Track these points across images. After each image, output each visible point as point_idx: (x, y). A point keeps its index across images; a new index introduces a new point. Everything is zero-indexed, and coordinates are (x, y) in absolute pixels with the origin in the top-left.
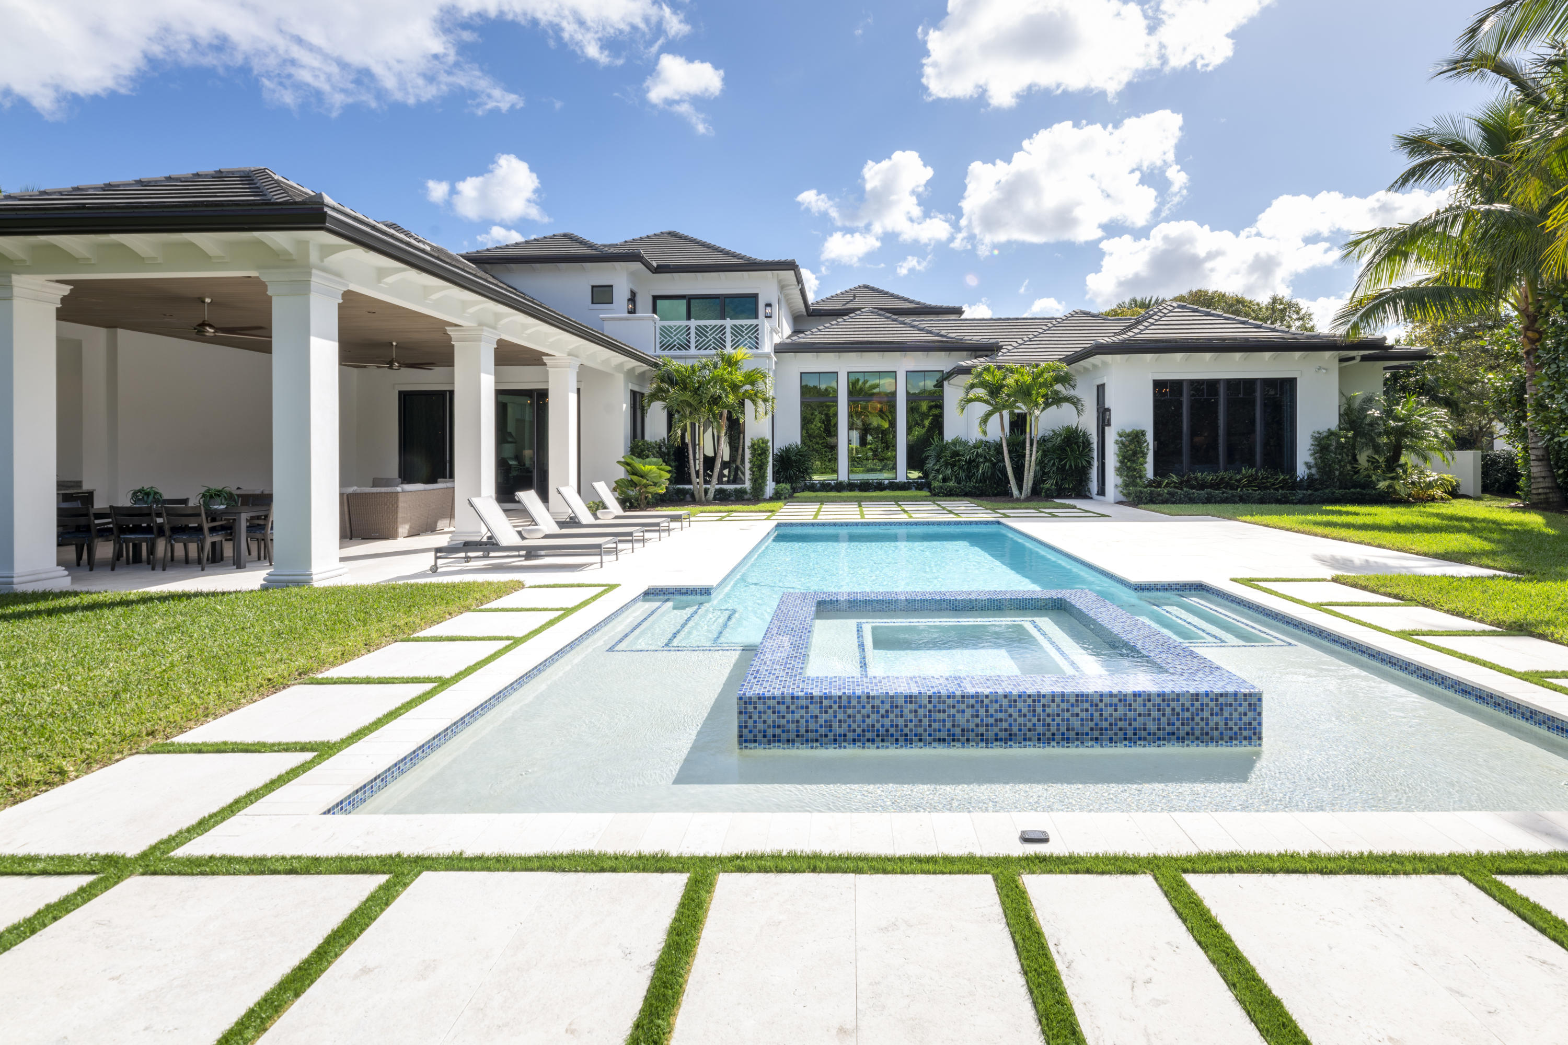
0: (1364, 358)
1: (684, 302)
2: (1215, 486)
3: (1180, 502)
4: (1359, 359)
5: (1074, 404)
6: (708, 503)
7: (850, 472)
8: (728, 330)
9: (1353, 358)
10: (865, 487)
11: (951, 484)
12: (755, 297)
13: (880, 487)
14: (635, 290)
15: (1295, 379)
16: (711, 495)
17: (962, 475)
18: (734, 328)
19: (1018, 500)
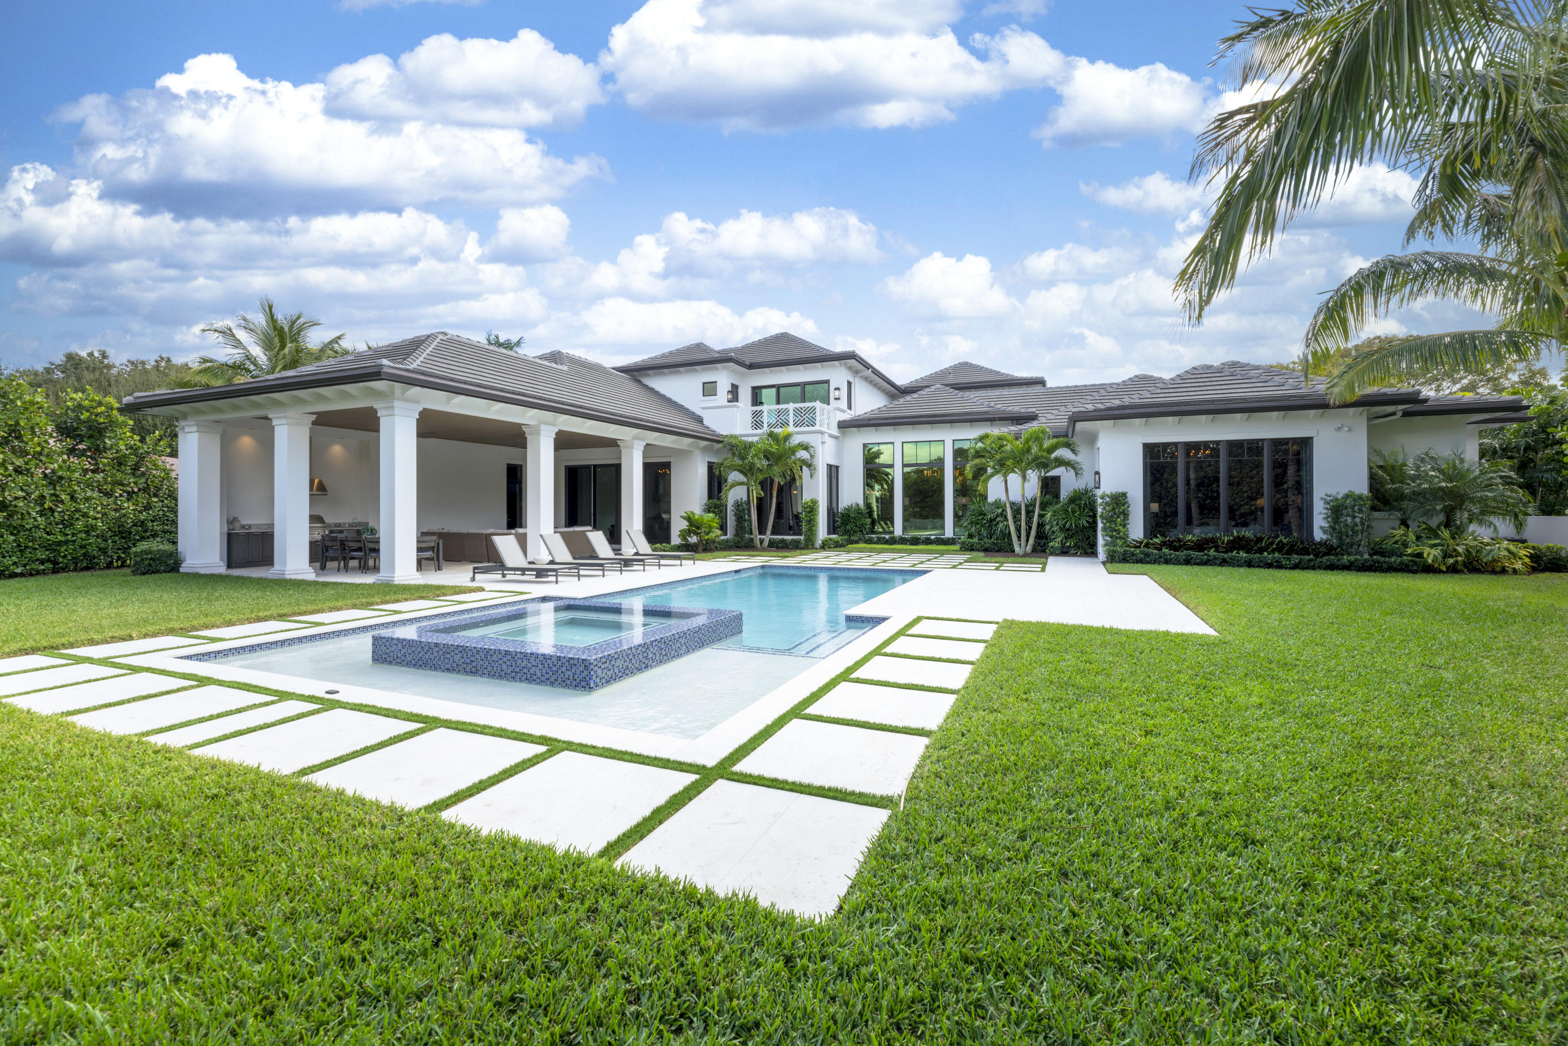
0: (1406, 414)
1: (774, 390)
2: (1200, 546)
3: (1155, 562)
4: (1400, 414)
5: (1074, 468)
6: (763, 550)
7: (905, 529)
8: (791, 412)
9: (1394, 414)
10: (915, 541)
11: (975, 540)
12: (827, 382)
13: (928, 541)
14: (736, 383)
15: (1312, 438)
16: (766, 543)
17: (984, 532)
18: (795, 410)
19: (1018, 555)
